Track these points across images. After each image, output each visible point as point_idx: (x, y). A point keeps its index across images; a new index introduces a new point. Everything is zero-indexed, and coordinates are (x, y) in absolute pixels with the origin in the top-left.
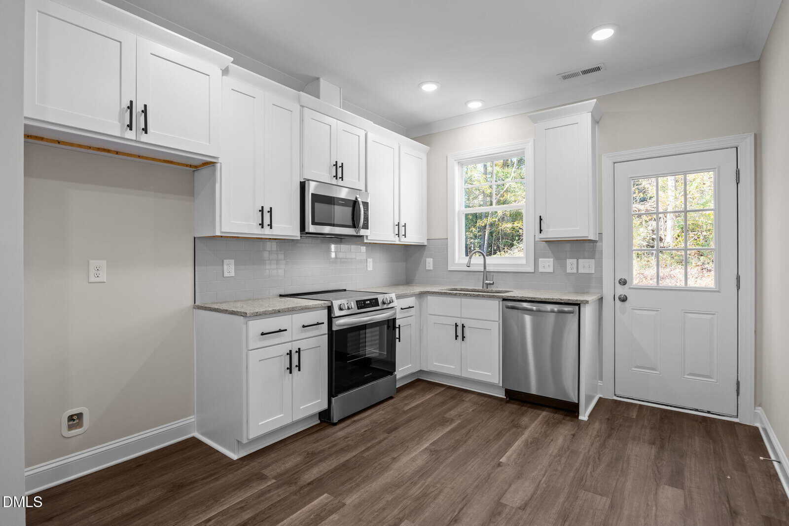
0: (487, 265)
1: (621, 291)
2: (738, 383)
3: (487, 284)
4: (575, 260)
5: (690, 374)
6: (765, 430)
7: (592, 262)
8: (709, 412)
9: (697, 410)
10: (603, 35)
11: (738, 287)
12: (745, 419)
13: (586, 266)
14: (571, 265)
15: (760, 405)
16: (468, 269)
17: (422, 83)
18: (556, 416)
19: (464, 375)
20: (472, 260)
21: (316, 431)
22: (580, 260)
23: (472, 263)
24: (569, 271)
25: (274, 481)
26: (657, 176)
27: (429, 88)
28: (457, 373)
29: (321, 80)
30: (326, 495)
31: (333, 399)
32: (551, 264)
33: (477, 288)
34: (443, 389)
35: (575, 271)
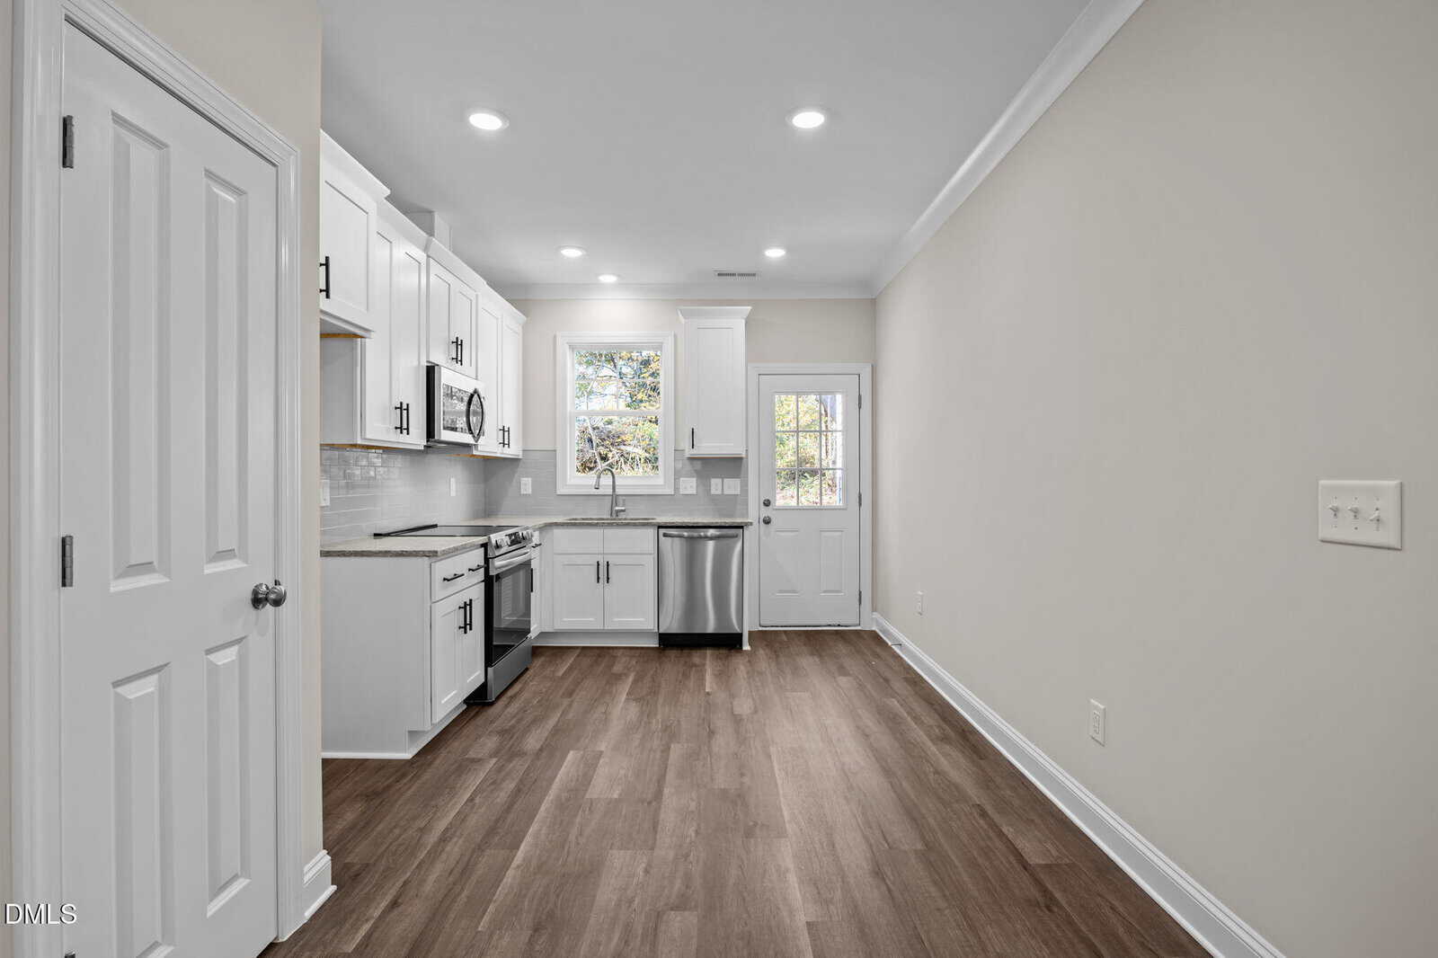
0: (617, 487)
1: (765, 512)
2: (860, 593)
3: (618, 511)
4: (720, 480)
5: (825, 592)
6: (885, 632)
7: (737, 481)
8: (839, 625)
9: (830, 626)
10: (775, 253)
11: (860, 504)
12: (867, 626)
13: (731, 486)
14: (716, 485)
15: (876, 611)
16: (596, 492)
17: (564, 247)
18: (721, 651)
19: (608, 627)
20: (601, 479)
21: (474, 716)
22: (725, 480)
23: (601, 484)
24: (713, 492)
25: (494, 760)
26: (798, 394)
27: (572, 253)
28: (599, 627)
29: (436, 216)
30: (571, 752)
31: (490, 669)
32: (695, 485)
33: (605, 517)
34: (578, 651)
35: (719, 492)
